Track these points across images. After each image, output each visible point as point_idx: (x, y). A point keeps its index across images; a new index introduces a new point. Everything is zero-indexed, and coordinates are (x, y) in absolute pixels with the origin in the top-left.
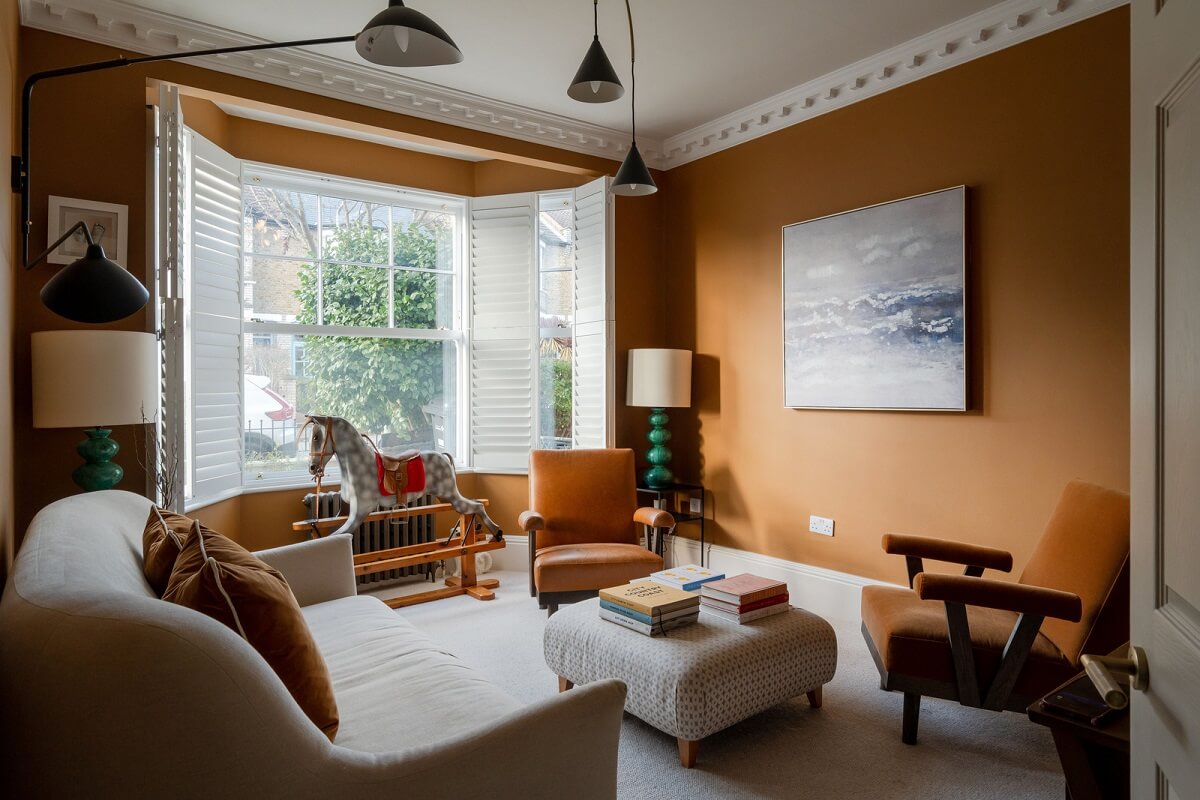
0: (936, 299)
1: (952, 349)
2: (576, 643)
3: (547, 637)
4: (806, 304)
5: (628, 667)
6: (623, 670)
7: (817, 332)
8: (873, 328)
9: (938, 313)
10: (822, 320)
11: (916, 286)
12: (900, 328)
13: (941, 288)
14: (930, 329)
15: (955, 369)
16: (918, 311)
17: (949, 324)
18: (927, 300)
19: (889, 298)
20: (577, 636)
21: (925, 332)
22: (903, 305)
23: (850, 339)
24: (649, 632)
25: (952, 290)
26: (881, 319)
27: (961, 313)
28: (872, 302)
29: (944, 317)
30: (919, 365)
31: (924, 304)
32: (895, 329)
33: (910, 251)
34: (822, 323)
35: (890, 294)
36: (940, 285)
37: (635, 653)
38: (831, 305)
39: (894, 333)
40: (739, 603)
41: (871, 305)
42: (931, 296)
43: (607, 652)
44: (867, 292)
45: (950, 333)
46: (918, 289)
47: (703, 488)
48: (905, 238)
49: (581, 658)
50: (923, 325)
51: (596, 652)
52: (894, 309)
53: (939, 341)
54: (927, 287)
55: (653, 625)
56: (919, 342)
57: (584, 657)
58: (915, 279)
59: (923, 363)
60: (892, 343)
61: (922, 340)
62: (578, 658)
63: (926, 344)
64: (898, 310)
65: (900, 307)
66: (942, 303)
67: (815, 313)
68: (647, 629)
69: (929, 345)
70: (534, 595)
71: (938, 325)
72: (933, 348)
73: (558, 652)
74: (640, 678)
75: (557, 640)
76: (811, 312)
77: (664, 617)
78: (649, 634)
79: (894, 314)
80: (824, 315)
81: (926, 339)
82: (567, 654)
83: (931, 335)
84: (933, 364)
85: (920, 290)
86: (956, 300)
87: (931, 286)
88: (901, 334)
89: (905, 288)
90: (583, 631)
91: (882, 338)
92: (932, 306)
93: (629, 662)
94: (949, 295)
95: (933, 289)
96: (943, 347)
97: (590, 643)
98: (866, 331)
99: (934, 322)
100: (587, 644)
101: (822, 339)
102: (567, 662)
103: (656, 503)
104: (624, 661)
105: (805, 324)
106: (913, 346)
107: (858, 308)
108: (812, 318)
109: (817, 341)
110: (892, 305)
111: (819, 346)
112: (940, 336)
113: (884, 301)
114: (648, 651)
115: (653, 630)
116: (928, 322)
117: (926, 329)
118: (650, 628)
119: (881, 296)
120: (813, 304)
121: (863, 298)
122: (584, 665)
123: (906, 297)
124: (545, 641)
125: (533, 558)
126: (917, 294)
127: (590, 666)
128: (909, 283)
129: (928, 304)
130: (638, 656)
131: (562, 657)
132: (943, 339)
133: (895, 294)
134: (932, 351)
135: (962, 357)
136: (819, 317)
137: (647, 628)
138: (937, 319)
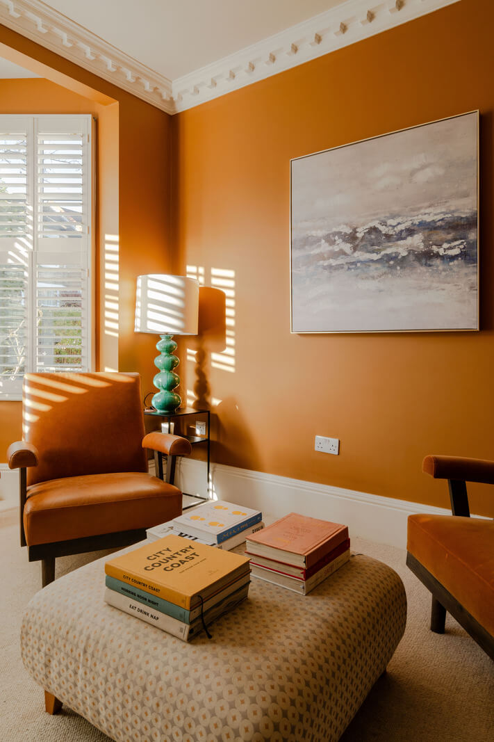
0: (448, 223)
1: (465, 270)
2: (68, 648)
3: (25, 634)
4: (314, 233)
5: (152, 702)
6: (143, 705)
7: (324, 259)
8: (383, 253)
9: (450, 237)
10: (331, 248)
11: (427, 211)
12: (409, 252)
13: (454, 212)
14: (441, 252)
15: (467, 289)
16: (429, 235)
17: (462, 247)
18: (439, 224)
19: (399, 224)
20: (71, 636)
21: (437, 255)
22: (414, 230)
23: (359, 265)
24: (185, 635)
25: (464, 213)
26: (390, 244)
27: (474, 235)
28: (382, 228)
29: (456, 240)
30: (429, 288)
31: (436, 228)
32: (405, 254)
33: (421, 177)
34: (331, 251)
35: (399, 220)
36: (453, 208)
37: (164, 678)
38: (339, 233)
39: (403, 257)
40: (304, 566)
41: (380, 231)
42: (442, 220)
43: (116, 671)
44: (377, 219)
45: (464, 255)
46: (429, 214)
47: (209, 412)
48: (416, 165)
49: (76, 673)
50: (435, 249)
51: (99, 667)
52: (404, 234)
53: (451, 264)
54: (439, 211)
55: (191, 623)
56: (430, 266)
57: (81, 672)
58: (427, 204)
59: (435, 285)
60: (401, 268)
61: (433, 263)
62: (70, 672)
63: (438, 266)
64: (408, 235)
65: (410, 232)
66: (456, 226)
67: (323, 241)
68: (181, 630)
69: (441, 268)
70: (23, 544)
71: (450, 248)
72: (444, 270)
73: (41, 658)
74: (173, 724)
75: (40, 639)
76: (319, 240)
77: (207, 606)
78: (185, 638)
79: (405, 239)
80: (333, 243)
81: (438, 262)
82: (54, 663)
83: (443, 257)
84: (443, 286)
85: (433, 214)
86: (469, 224)
87: (444, 210)
88: (412, 258)
89: (416, 213)
90: (78, 628)
91: (392, 262)
92: (444, 229)
93: (154, 693)
94: (462, 218)
95: (445, 213)
96: (455, 269)
97: (90, 651)
98: (375, 257)
99: (446, 246)
100: (85, 652)
101: (330, 267)
102: (53, 675)
103: (165, 426)
104: (145, 689)
105: (312, 253)
106: (424, 269)
107: (367, 236)
108: (320, 246)
109: (324, 268)
110: (402, 231)
111: (326, 273)
112: (453, 258)
113: (394, 227)
114: (186, 675)
115: (191, 631)
116: (440, 246)
117: (438, 253)
118: (186, 627)
119: (391, 222)
120: (320, 233)
121: (372, 225)
122: (80, 684)
123: (417, 222)
124: (22, 638)
125: (24, 499)
126: (428, 219)
127: (89, 689)
128: (420, 209)
129: (440, 227)
130: (169, 685)
131: (46, 666)
132: (456, 262)
133: (405, 219)
134: (444, 273)
135: (475, 279)
136: (327, 244)
137: (181, 628)
138: (449, 242)
